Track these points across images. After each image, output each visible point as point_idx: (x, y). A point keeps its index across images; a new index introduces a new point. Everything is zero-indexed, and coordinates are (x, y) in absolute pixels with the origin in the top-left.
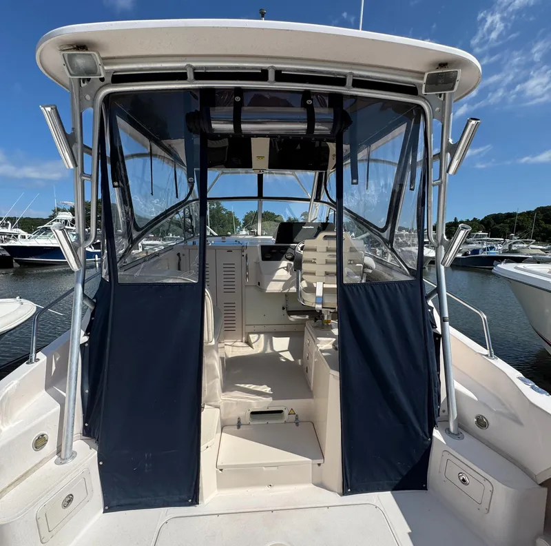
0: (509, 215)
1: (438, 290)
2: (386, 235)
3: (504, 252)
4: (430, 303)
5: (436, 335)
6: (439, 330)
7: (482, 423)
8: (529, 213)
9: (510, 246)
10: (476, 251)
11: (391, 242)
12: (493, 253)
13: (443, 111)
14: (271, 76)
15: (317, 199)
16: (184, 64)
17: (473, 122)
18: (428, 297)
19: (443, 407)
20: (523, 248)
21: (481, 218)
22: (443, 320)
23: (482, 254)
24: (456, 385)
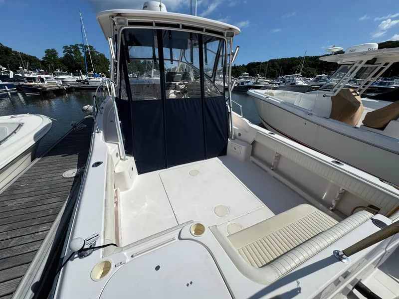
0: (258, 64)
1: (229, 99)
2: (212, 79)
3: (255, 83)
4: (227, 103)
5: (229, 112)
6: (229, 111)
7: (240, 135)
8: (266, 62)
9: (257, 80)
10: (243, 83)
11: (214, 82)
12: (250, 84)
13: (230, 41)
14: (181, 26)
15: (181, 61)
16: (152, 20)
17: (238, 48)
18: (226, 101)
19: (230, 133)
20: (262, 81)
21: (246, 64)
22: (230, 108)
23: (245, 85)
24: (234, 127)
